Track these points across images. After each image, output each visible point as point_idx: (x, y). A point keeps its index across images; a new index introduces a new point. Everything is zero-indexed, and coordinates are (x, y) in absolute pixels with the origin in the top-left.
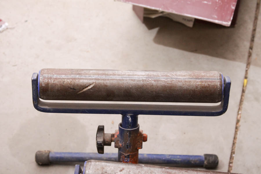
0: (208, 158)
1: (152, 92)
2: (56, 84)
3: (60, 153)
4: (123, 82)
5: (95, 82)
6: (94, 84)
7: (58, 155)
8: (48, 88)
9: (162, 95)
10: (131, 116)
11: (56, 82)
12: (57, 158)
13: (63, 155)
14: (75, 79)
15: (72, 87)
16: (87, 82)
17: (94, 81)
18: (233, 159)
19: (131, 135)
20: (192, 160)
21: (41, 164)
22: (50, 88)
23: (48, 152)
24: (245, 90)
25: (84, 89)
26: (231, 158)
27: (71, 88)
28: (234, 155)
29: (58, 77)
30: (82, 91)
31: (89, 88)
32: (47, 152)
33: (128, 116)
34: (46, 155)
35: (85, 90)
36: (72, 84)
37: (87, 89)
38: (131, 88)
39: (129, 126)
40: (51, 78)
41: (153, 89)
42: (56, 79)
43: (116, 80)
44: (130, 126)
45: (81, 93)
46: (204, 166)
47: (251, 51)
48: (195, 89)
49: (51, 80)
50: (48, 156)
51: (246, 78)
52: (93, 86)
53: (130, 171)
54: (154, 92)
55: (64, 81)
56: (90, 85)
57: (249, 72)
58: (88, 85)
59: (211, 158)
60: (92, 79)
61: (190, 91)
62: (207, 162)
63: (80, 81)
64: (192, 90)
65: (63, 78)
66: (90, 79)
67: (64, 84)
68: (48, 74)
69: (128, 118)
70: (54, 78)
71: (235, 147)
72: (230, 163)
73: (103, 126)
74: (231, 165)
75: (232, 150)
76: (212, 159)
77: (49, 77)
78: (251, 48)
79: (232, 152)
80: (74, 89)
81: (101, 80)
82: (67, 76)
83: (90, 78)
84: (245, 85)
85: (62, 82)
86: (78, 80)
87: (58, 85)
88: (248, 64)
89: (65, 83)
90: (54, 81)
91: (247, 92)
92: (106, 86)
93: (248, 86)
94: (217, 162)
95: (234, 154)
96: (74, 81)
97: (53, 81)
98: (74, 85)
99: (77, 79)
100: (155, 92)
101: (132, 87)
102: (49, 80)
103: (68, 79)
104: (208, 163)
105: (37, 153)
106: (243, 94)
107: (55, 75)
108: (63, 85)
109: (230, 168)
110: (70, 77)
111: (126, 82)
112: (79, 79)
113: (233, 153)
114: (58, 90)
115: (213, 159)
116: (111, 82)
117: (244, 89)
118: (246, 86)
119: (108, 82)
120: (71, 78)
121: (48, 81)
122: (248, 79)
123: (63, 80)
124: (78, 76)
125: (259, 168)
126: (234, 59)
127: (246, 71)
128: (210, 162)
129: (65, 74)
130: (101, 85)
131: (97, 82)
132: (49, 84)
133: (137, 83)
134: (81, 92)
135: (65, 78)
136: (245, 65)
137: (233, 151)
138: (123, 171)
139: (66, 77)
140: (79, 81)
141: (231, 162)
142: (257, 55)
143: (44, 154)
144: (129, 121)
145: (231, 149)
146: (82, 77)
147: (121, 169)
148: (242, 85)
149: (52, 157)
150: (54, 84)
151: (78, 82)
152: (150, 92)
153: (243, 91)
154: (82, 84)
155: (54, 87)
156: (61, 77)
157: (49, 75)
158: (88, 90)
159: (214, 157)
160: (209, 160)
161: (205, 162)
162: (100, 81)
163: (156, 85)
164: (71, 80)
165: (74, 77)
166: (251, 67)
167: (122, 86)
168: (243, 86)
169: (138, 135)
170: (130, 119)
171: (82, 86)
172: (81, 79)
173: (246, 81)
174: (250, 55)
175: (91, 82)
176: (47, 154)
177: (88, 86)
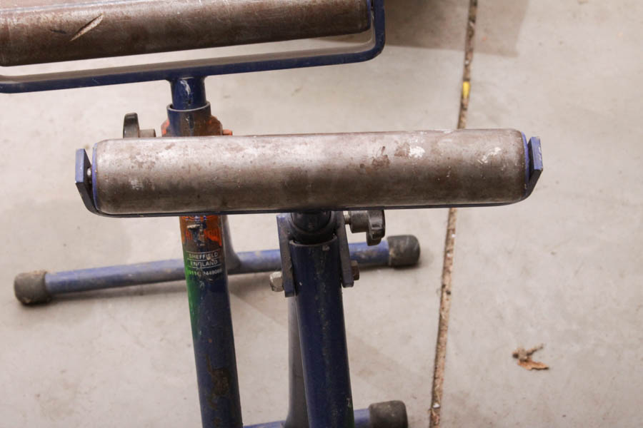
0: (395, 243)
1: (224, 19)
2: (22, 24)
3: (70, 273)
4: (163, 7)
5: (104, 13)
6: (102, 17)
7: (65, 278)
8: (8, 36)
9: (245, 24)
10: (189, 82)
11: (23, 21)
12: (63, 284)
13: (75, 277)
14: (61, 11)
15: (57, 28)
16: (87, 14)
17: (102, 11)
18: (453, 243)
19: (194, 123)
20: (361, 252)
21: (28, 301)
22: (11, 35)
23: (42, 274)
24: (467, 105)
25: (82, 29)
26: (448, 240)
27: (55, 31)
28: (453, 236)
29: (26, 11)
30: (79, 35)
31: (93, 25)
32: (38, 273)
33: (182, 82)
34: (39, 280)
35: (85, 30)
36: (56, 22)
37: (89, 28)
38: (179, 17)
39: (187, 103)
40: (11, 15)
41: (225, 13)
42: (22, 15)
43: (147, 3)
44: (190, 103)
45: (77, 39)
46: (390, 263)
47: (472, 24)
48: (311, 4)
49: (12, 19)
50: (43, 280)
51: (466, 79)
52: (100, 20)
53: (187, 147)
54: (229, 21)
55: (39, 18)
56: (94, 19)
57: (472, 67)
58: (88, 20)
59: (402, 242)
60: (98, 8)
61: (301, 9)
62: (394, 252)
63: (72, 14)
64: (305, 7)
65: (36, 12)
66: (93, 8)
67: (40, 25)
68: (4, 8)
69: (184, 87)
70: (17, 14)
71: (454, 220)
72: (447, 252)
73: (135, 115)
74: (449, 255)
75: (449, 225)
76: (404, 245)
77: (7, 13)
78: (472, 19)
79: (448, 231)
80: (61, 31)
81: (117, 7)
82: (44, 8)
83: (92, 5)
84: (466, 94)
85: (35, 21)
86: (68, 12)
87: (27, 26)
88: (469, 52)
89: (42, 20)
90: (18, 19)
91: (470, 107)
92: (128, 18)
93: (472, 95)
94: (415, 249)
95: (454, 233)
96: (61, 15)
97: (15, 20)
98: (60, 24)
99: (66, 11)
100: (230, 19)
101: (182, 14)
102: (9, 20)
103: (47, 12)
104: (398, 253)
105: (17, 278)
106: (464, 112)
107: (19, 8)
108: (37, 27)
109: (448, 262)
110: (50, 9)
111: (169, 5)
112: (70, 10)
113: (451, 231)
114: (28, 37)
115: (407, 243)
116: (138, 8)
117: (465, 102)
118: (468, 97)
119: (130, 9)
120: (54, 11)
121: (6, 20)
122: (471, 82)
123: (37, 16)
124: (66, 4)
125: (510, 253)
126: (436, 45)
127: (466, 66)
128: (402, 250)
129: (41, 5)
130: (117, 17)
131: (108, 11)
132: (9, 28)
133: (191, 6)
134: (77, 37)
135: (41, 12)
136: (462, 55)
137: (451, 227)
138: (173, 147)
139: (42, 10)
140: (70, 14)
141: (448, 249)
142: (486, 30)
143: (33, 277)
144: (187, 92)
145: (446, 224)
146: (75, 6)
147: (169, 145)
148: (459, 95)
149: (52, 283)
150: (18, 25)
151: (69, 16)
152: (219, 20)
153: (463, 107)
154: (78, 20)
155: (19, 32)
156: (30, 11)
157: (8, 9)
158: (91, 30)
159: (408, 239)
160: (398, 247)
161: (391, 253)
162: (113, 10)
163: (231, 5)
164: (53, 13)
165: (59, 8)
166: (476, 56)
167: (160, 14)
168: (462, 97)
169: (210, 122)
170: (188, 89)
171: (78, 24)
172: (74, 10)
173: (466, 85)
174: (471, 34)
175: (96, 13)
176: (41, 277)
177: (89, 23)
